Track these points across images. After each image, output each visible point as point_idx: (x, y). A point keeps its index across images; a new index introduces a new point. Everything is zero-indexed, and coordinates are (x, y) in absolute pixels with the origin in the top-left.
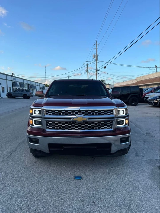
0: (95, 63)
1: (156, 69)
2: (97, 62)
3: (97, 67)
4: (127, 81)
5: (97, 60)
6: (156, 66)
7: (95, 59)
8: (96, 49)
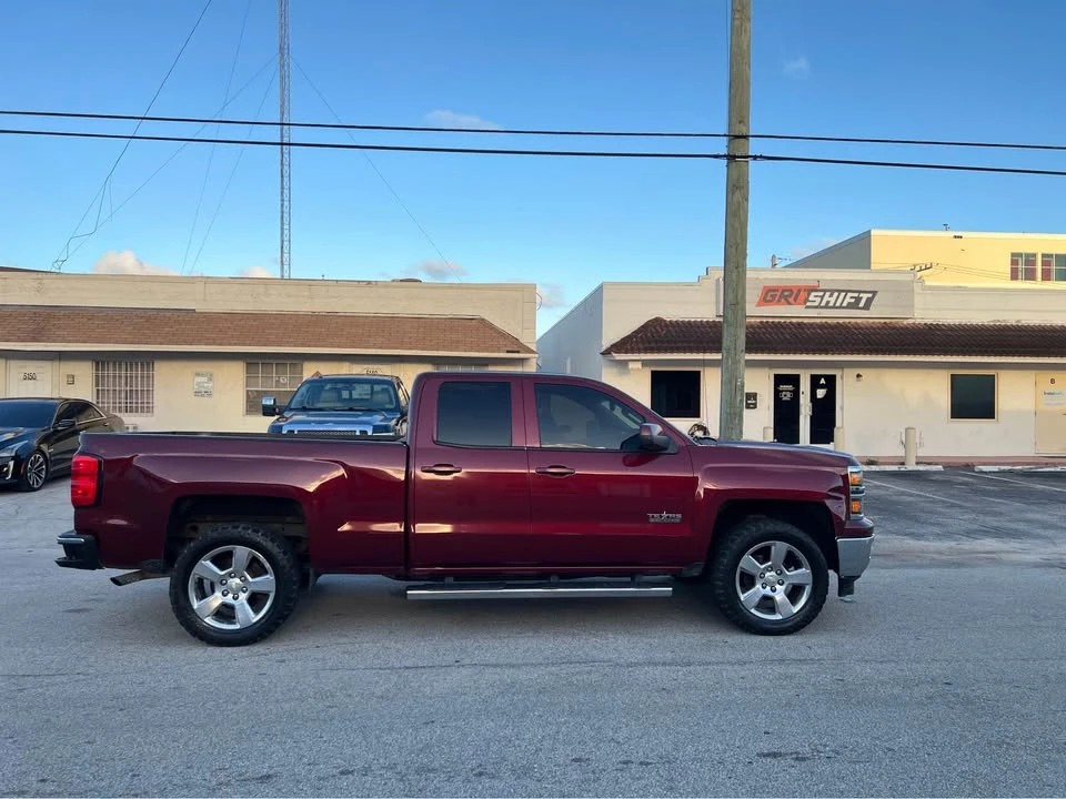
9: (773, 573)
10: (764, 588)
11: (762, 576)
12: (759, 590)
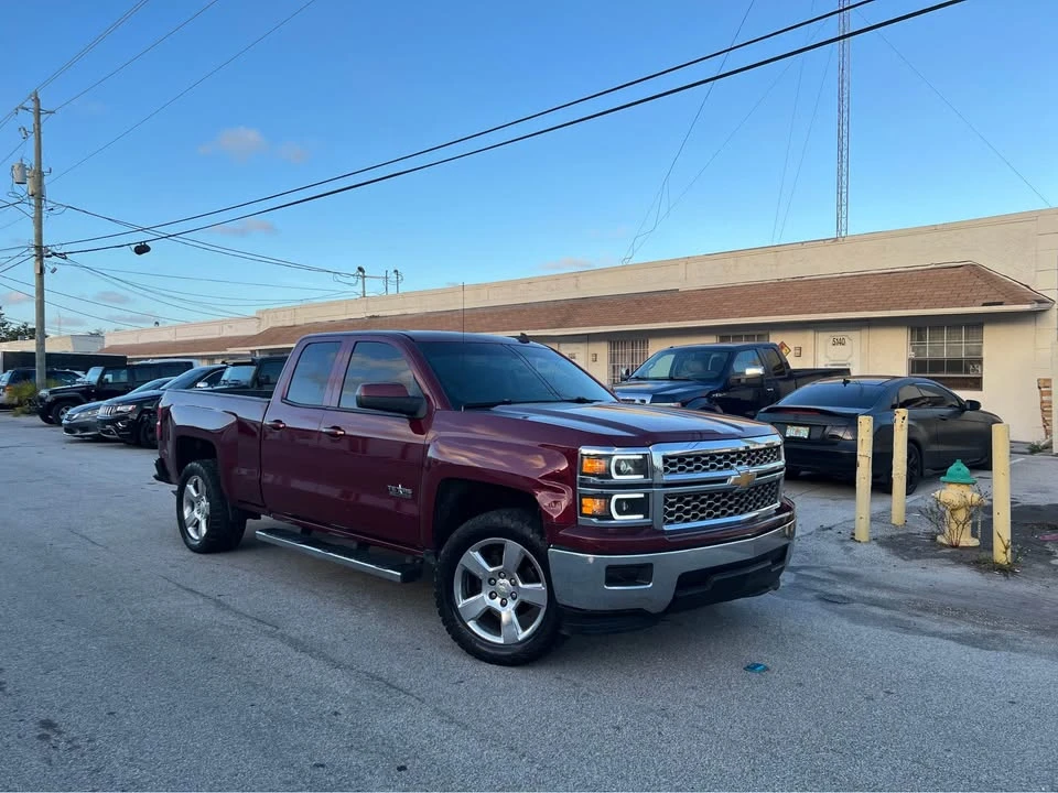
0: (31, 211)
1: (360, 281)
2: (39, 207)
3: (39, 236)
4: (188, 325)
5: (39, 195)
6: (360, 269)
7: (29, 187)
8: (32, 138)
9: (506, 581)
10: (492, 598)
11: (492, 581)
12: (484, 600)
